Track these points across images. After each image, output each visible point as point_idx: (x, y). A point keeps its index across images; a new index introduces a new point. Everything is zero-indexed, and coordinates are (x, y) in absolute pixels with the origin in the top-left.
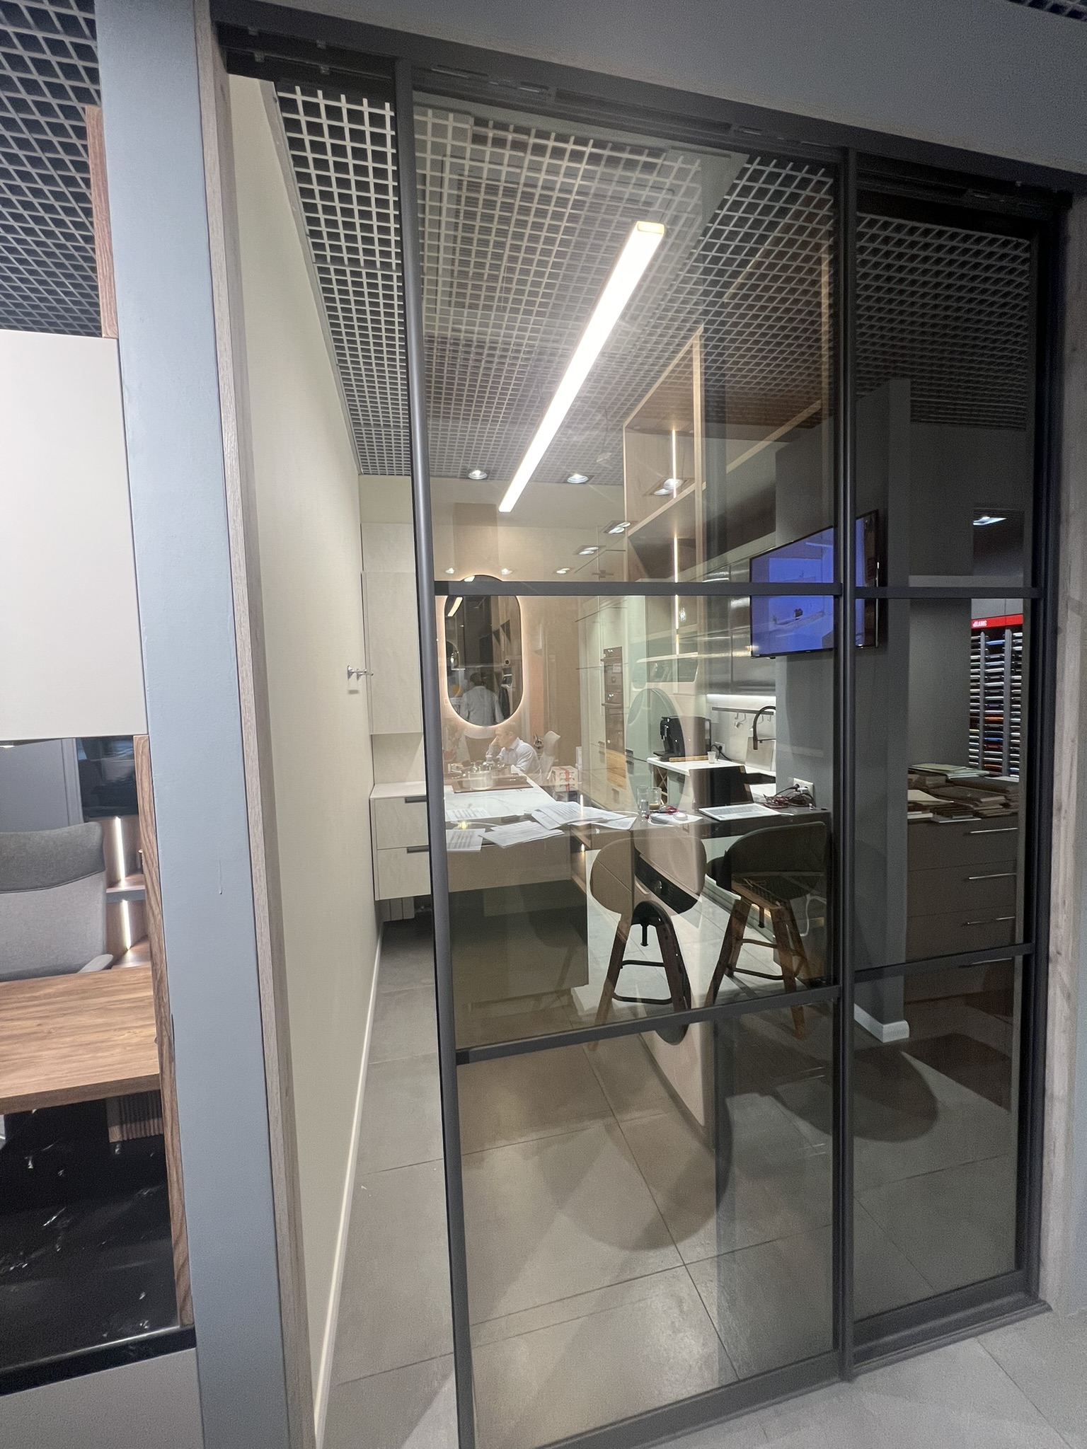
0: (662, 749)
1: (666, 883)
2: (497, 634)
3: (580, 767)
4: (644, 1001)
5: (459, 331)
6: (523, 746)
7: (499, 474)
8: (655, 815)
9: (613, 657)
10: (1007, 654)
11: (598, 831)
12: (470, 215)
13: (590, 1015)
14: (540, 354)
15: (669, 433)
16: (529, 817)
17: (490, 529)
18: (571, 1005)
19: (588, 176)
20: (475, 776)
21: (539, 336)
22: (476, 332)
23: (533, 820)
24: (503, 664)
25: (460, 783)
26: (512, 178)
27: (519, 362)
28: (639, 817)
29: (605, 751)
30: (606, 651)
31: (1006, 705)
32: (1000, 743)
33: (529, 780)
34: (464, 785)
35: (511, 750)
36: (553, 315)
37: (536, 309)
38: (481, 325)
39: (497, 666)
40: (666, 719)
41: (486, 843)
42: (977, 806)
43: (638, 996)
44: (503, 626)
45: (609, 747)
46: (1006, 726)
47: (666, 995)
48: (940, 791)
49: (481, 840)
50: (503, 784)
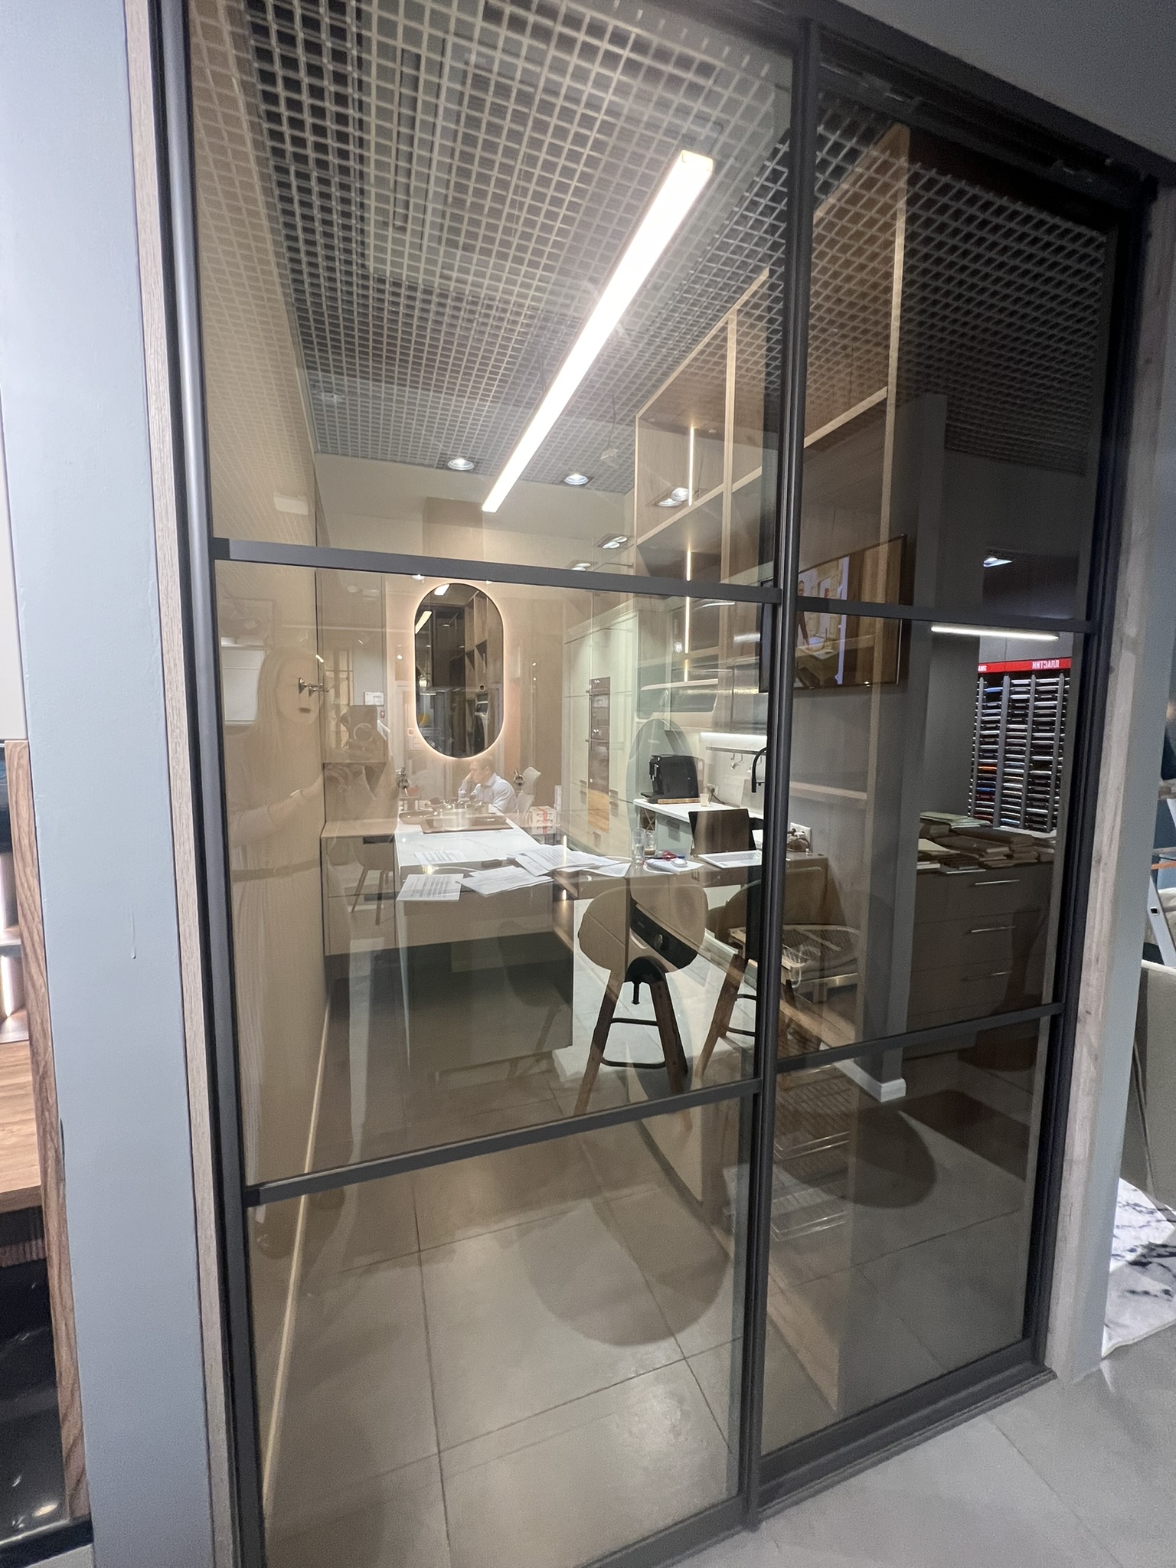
0: (650, 790)
1: (668, 937)
2: (471, 655)
3: (558, 808)
4: (636, 1065)
5: (449, 278)
6: (500, 783)
7: (486, 467)
8: (651, 861)
9: (601, 688)
10: (1004, 702)
11: (590, 879)
12: (473, 122)
13: (575, 1080)
14: (545, 320)
15: (684, 432)
16: (513, 862)
17: (470, 532)
18: (552, 1071)
19: (622, 90)
20: (450, 814)
21: (545, 296)
22: (470, 281)
23: (518, 865)
24: (478, 690)
25: (430, 823)
26: (529, 79)
27: (518, 328)
28: (633, 863)
29: (587, 790)
30: (592, 681)
31: (1000, 755)
32: (993, 793)
33: (508, 821)
34: (435, 824)
35: (487, 787)
36: (563, 272)
37: (544, 261)
38: (477, 274)
39: (471, 691)
40: (656, 757)
41: (465, 891)
42: (982, 856)
43: (629, 1060)
44: (478, 647)
45: (592, 786)
46: (999, 776)
47: (660, 1058)
48: (945, 840)
49: (459, 887)
50: (479, 824)
